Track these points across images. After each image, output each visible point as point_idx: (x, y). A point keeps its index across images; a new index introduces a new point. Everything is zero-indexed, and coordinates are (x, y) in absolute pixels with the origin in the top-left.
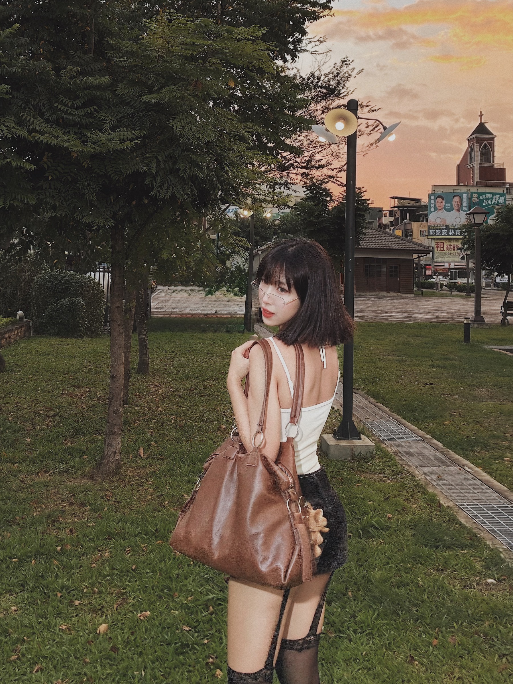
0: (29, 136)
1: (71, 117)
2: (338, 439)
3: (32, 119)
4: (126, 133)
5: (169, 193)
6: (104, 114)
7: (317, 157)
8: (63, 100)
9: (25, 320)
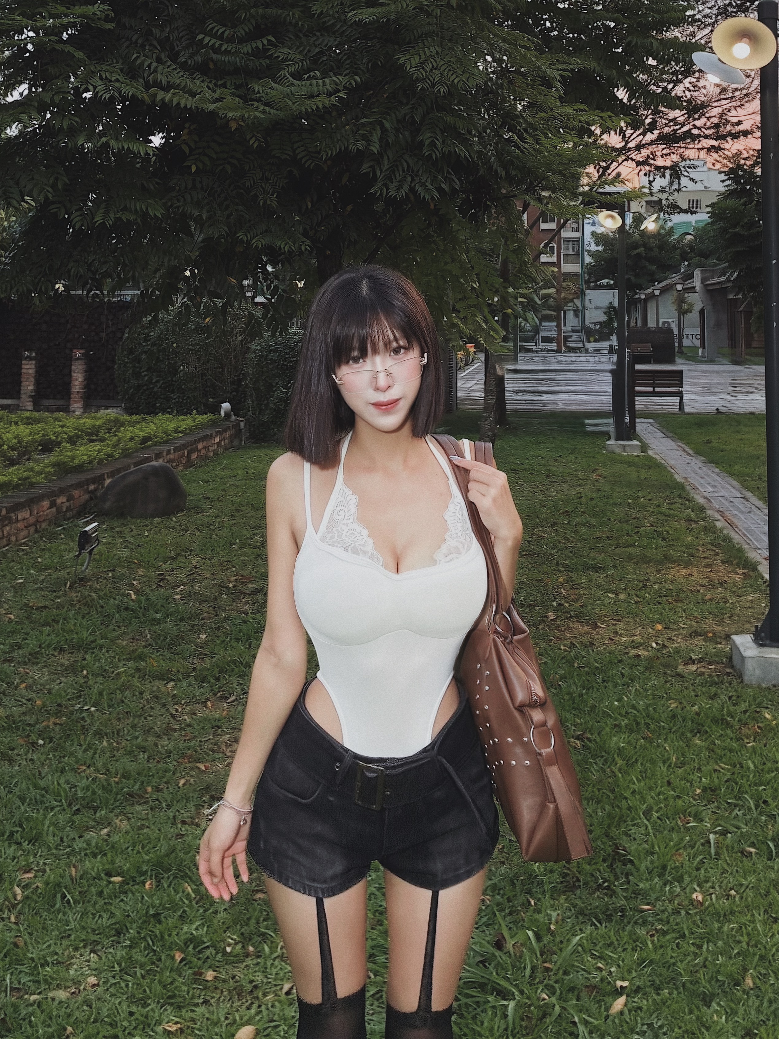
0: (144, 95)
1: (227, 58)
2: (762, 645)
3: (154, 65)
4: (320, 81)
5: (406, 188)
6: (286, 50)
7: (734, 116)
8: (213, 28)
9: (233, 418)
